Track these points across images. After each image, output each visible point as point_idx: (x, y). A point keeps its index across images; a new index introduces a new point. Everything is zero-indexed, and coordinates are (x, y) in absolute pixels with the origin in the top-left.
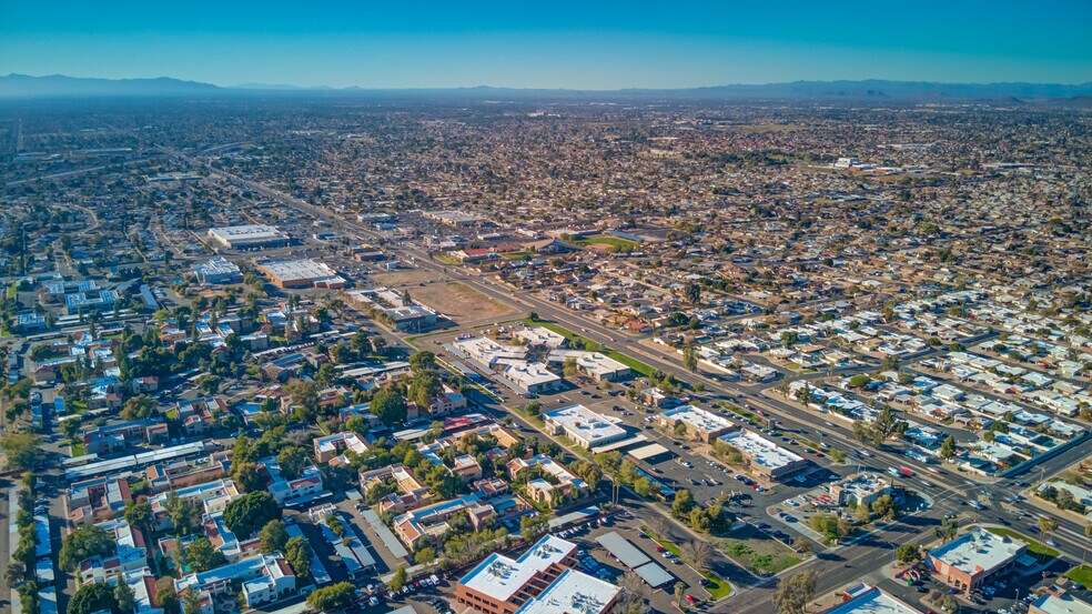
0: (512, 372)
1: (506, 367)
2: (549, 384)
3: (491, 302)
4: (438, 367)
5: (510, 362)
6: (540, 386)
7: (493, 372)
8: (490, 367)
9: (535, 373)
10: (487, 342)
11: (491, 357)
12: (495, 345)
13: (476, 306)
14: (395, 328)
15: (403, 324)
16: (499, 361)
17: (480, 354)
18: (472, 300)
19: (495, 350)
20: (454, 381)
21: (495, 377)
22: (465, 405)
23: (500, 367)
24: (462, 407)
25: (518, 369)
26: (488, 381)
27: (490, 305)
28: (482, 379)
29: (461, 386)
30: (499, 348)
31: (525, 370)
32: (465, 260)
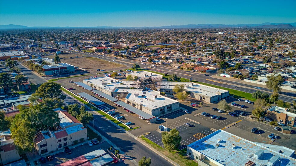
0: (132, 98)
1: (126, 95)
2: (169, 107)
3: (110, 63)
4: (64, 97)
5: (130, 91)
6: (162, 110)
7: (115, 99)
8: (112, 95)
9: (154, 99)
10: (109, 80)
11: (113, 88)
12: (115, 80)
13: (101, 65)
14: (44, 75)
15: (51, 72)
16: (120, 91)
17: (103, 86)
18: (99, 63)
19: (115, 83)
20: (74, 109)
21: (118, 103)
22: (85, 137)
23: (122, 95)
24: (82, 140)
25: (137, 96)
26: (111, 108)
27: (109, 64)
28: (106, 106)
29: (82, 114)
30: (118, 82)
31: (143, 96)
32: (96, 51)
